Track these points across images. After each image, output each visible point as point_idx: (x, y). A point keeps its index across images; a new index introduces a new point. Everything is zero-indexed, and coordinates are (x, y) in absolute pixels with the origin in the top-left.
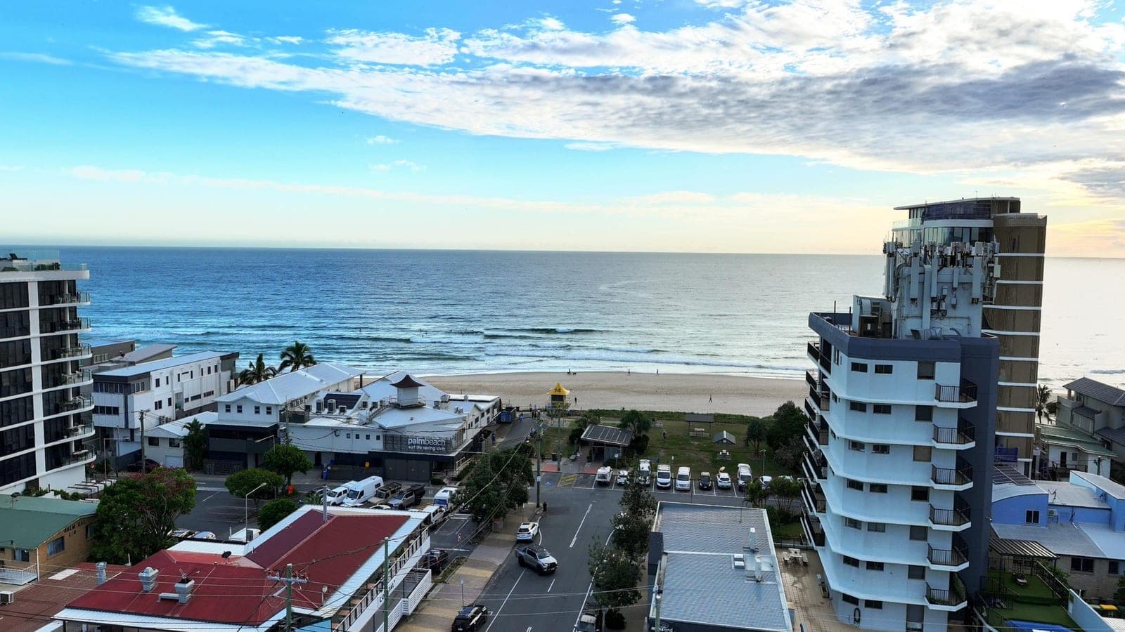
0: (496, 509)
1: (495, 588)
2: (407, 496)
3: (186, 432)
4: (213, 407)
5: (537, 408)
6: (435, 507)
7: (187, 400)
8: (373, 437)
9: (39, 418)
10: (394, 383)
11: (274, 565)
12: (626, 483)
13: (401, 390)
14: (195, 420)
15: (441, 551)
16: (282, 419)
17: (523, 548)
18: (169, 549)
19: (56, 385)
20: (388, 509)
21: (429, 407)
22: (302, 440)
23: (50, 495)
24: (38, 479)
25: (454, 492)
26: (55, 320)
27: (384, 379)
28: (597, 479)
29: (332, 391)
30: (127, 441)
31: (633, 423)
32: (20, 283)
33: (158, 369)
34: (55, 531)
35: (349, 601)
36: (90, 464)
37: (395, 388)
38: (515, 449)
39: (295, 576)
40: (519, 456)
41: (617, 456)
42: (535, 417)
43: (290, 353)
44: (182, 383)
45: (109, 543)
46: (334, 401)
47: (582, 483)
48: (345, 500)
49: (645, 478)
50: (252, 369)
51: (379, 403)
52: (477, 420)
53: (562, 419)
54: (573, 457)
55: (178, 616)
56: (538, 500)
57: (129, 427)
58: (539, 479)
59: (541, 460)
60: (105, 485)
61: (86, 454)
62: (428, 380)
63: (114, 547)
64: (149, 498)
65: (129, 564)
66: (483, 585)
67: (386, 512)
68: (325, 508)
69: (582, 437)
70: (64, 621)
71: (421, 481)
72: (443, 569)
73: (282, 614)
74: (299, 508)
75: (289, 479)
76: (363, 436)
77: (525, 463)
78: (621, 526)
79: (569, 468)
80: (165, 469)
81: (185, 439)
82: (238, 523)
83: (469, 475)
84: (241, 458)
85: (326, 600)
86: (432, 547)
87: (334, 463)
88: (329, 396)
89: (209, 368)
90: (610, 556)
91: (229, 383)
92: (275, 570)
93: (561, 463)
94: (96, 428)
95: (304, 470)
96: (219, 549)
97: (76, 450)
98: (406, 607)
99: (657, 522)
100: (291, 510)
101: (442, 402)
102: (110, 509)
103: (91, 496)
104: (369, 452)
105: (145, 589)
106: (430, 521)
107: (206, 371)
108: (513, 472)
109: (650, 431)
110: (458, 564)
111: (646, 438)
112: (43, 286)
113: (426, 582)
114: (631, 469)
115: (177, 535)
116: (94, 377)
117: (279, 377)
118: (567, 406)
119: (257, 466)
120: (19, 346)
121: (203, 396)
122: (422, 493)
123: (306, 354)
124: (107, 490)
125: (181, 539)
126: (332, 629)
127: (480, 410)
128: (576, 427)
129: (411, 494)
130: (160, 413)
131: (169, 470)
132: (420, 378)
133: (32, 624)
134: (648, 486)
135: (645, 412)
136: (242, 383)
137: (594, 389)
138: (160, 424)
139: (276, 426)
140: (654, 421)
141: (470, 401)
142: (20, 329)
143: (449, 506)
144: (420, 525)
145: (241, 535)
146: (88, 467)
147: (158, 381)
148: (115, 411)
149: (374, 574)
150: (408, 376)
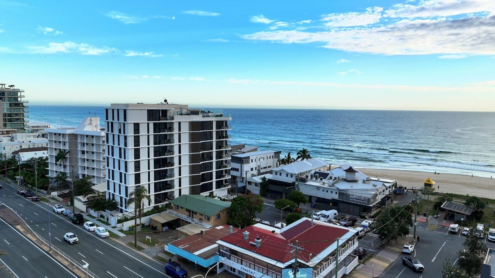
0: (391, 235)
1: (390, 272)
2: (348, 221)
3: (261, 181)
4: (271, 172)
5: (416, 189)
6: (361, 229)
7: (262, 168)
8: (334, 193)
9: (214, 170)
10: (344, 169)
11: (291, 240)
12: (467, 234)
13: (348, 173)
14: (264, 177)
15: (363, 249)
16: (297, 180)
17: (405, 257)
18: (253, 225)
19: (220, 159)
20: (339, 225)
21: (360, 182)
22: (304, 190)
23: (216, 198)
24: (213, 192)
25: (371, 223)
26: (220, 135)
27: (340, 167)
28: (449, 229)
29: (317, 171)
30: (241, 182)
31: (473, 203)
32: (211, 121)
33: (252, 156)
34: (217, 211)
35: (321, 262)
36: (229, 188)
37: (345, 172)
38: (403, 207)
39: (299, 246)
40: (405, 211)
41: (462, 219)
42: (415, 193)
43: (301, 153)
44: (260, 162)
45: (234, 219)
46: (318, 175)
47: (440, 230)
48: (321, 218)
49: (480, 234)
50: (286, 158)
51: (337, 178)
52: (384, 191)
53: (430, 196)
54: (435, 216)
55: (255, 252)
56: (415, 234)
57: (242, 177)
58: (416, 224)
59: (417, 215)
60: (233, 197)
61: (228, 185)
62: (360, 169)
63: (236, 221)
64: (247, 205)
65: (240, 228)
66: (383, 269)
67: (338, 226)
68: (312, 220)
69: (442, 206)
70: (219, 244)
71: (355, 216)
72: (364, 258)
73: (293, 261)
74: (302, 218)
75: (298, 206)
76: (330, 191)
77: (408, 215)
78: (463, 257)
79: (433, 222)
80: (253, 194)
81: (261, 184)
82: (278, 220)
83: (378, 216)
84: (280, 194)
85: (311, 259)
86: (359, 246)
87: (317, 201)
88: (316, 173)
89: (270, 157)
90: (455, 271)
91: (277, 163)
92: (291, 242)
93: (429, 218)
94: (231, 176)
95: (304, 202)
96: (271, 229)
97: (225, 183)
98: (346, 271)
99: (487, 260)
100: (299, 218)
101: (367, 180)
102: (235, 206)
103: (229, 201)
104: (332, 199)
105: (245, 239)
106: (359, 234)
107: (269, 158)
108: (401, 218)
109: (485, 209)
110: (371, 257)
111: (482, 213)
112: (218, 122)
113: (355, 262)
114: (471, 228)
115: (256, 220)
116: (232, 157)
117: (296, 162)
118: (434, 189)
119: (286, 198)
120: (210, 144)
121: (267, 167)
122: (356, 221)
123: (307, 154)
124: (234, 199)
125: (258, 222)
126: (313, 272)
127: (385, 186)
128: (438, 201)
129: (350, 220)
130: (252, 172)
131: (255, 195)
132: (357, 168)
133: (209, 243)
134: (482, 238)
135: (482, 198)
136: (282, 164)
137: (450, 183)
138: (252, 177)
139: (294, 183)
140: (487, 203)
141: (380, 181)
142: (210, 138)
143: (368, 229)
144: (354, 235)
145: (279, 225)
146: (228, 189)
147: (252, 160)
148: (237, 170)
149: (332, 253)
150: (351, 167)
